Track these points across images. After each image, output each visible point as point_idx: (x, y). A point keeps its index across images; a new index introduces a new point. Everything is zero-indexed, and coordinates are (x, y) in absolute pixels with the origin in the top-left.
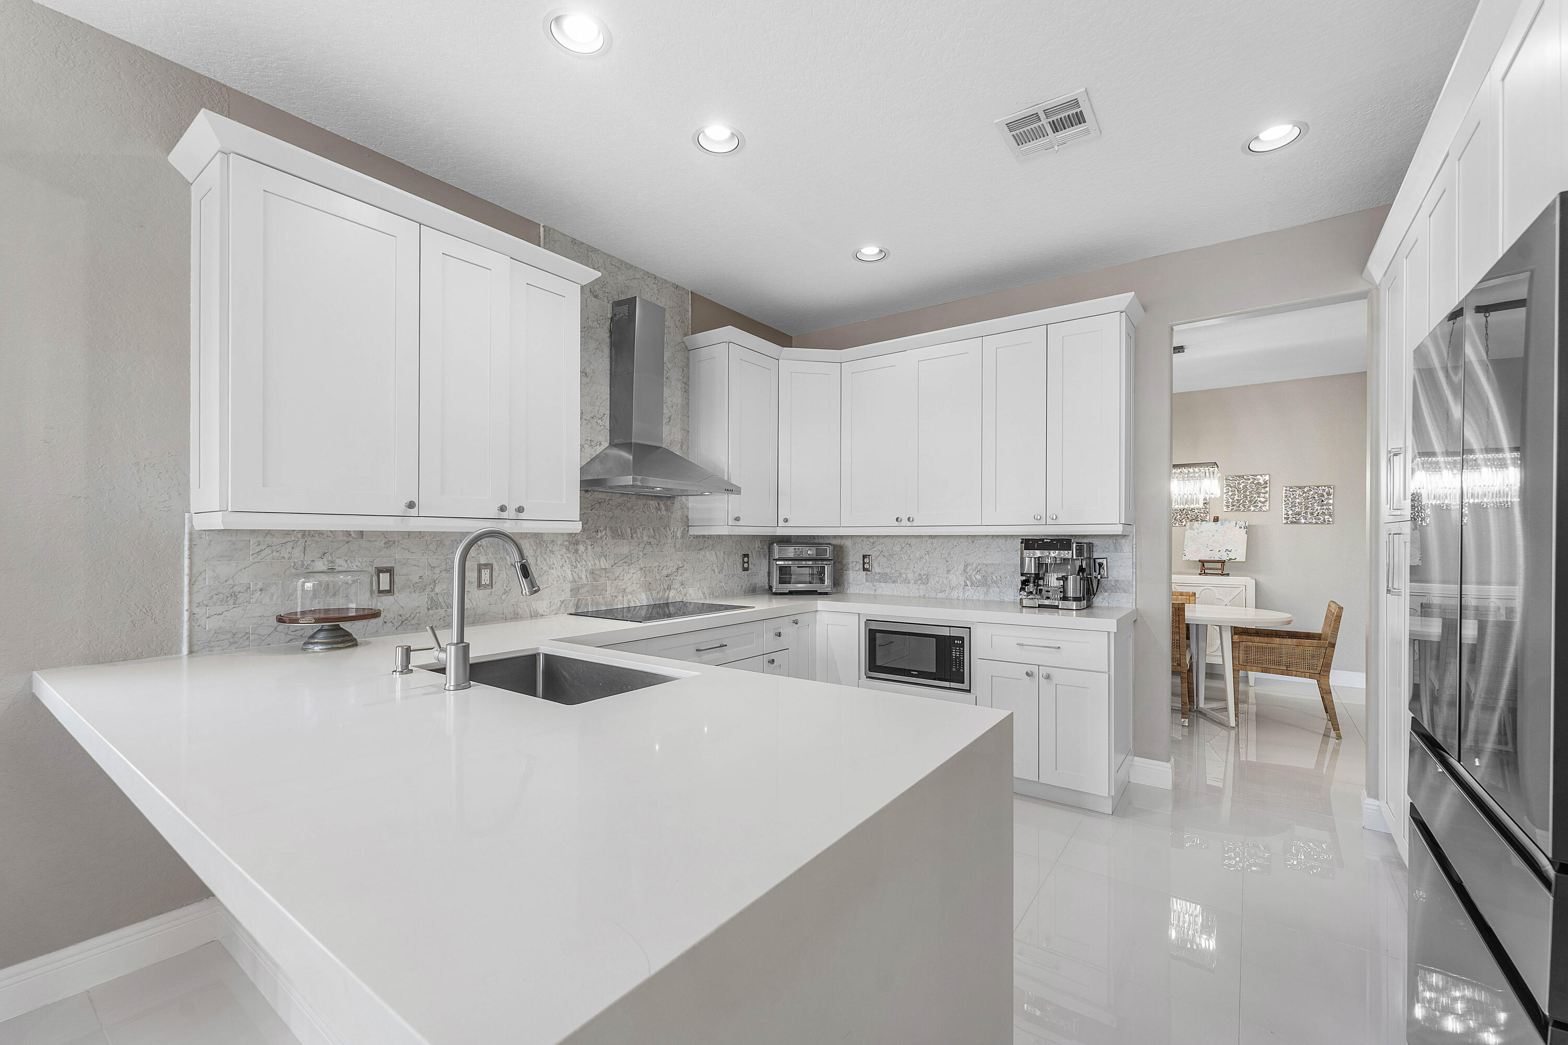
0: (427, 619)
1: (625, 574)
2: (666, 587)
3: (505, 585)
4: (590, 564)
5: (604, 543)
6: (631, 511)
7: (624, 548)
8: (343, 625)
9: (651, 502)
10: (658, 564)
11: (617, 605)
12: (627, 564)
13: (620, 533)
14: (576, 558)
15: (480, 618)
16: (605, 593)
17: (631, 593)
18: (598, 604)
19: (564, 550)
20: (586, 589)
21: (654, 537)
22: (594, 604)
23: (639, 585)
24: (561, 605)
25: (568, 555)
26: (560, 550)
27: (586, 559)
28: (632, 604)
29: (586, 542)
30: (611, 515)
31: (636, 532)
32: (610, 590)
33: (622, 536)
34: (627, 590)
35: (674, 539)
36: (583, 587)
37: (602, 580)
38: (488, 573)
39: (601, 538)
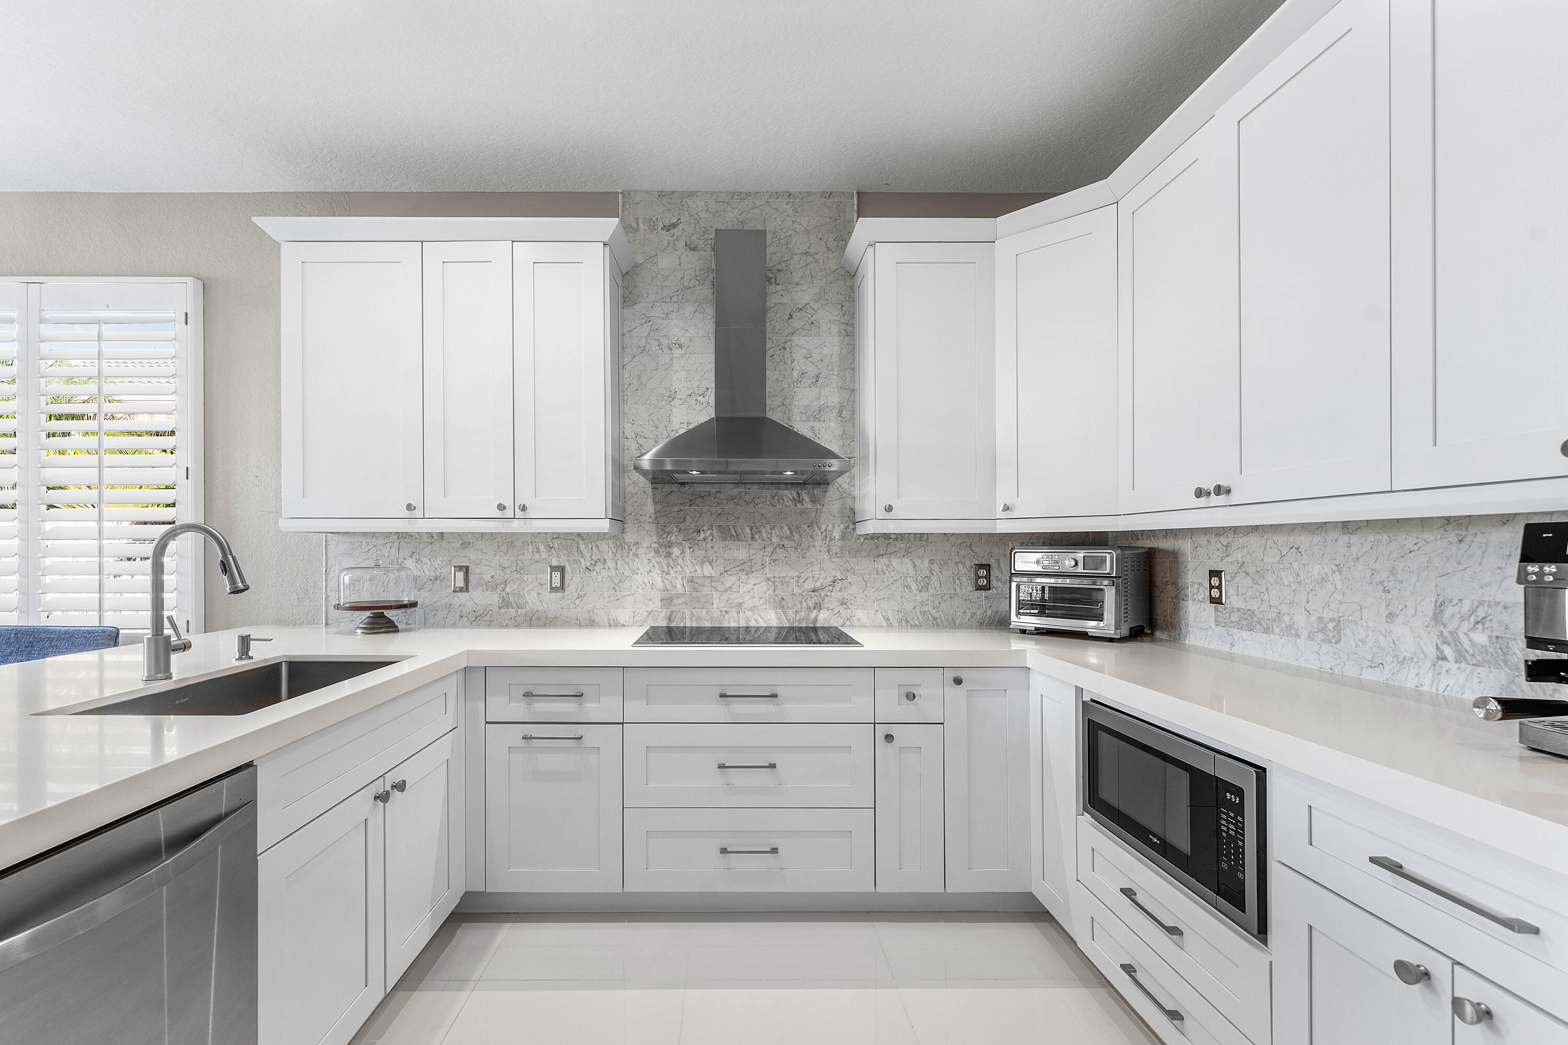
0: (498, 617)
1: (742, 585)
2: (812, 605)
3: (579, 589)
4: (687, 571)
5: (709, 546)
6: (751, 505)
7: (741, 553)
8: (388, 614)
9: (785, 492)
10: (797, 573)
11: (729, 622)
12: (744, 572)
13: (733, 533)
14: (668, 563)
15: (551, 622)
16: (711, 607)
17: (751, 610)
18: (699, 618)
19: (652, 554)
20: (682, 600)
21: (790, 538)
22: (693, 619)
23: (764, 600)
24: (647, 616)
25: (658, 559)
26: (646, 553)
27: (683, 565)
28: (753, 624)
29: (681, 544)
30: (720, 512)
31: (759, 532)
32: (718, 603)
33: (737, 537)
34: (744, 606)
35: (828, 540)
36: (678, 598)
37: (706, 590)
38: (559, 576)
39: (705, 539)
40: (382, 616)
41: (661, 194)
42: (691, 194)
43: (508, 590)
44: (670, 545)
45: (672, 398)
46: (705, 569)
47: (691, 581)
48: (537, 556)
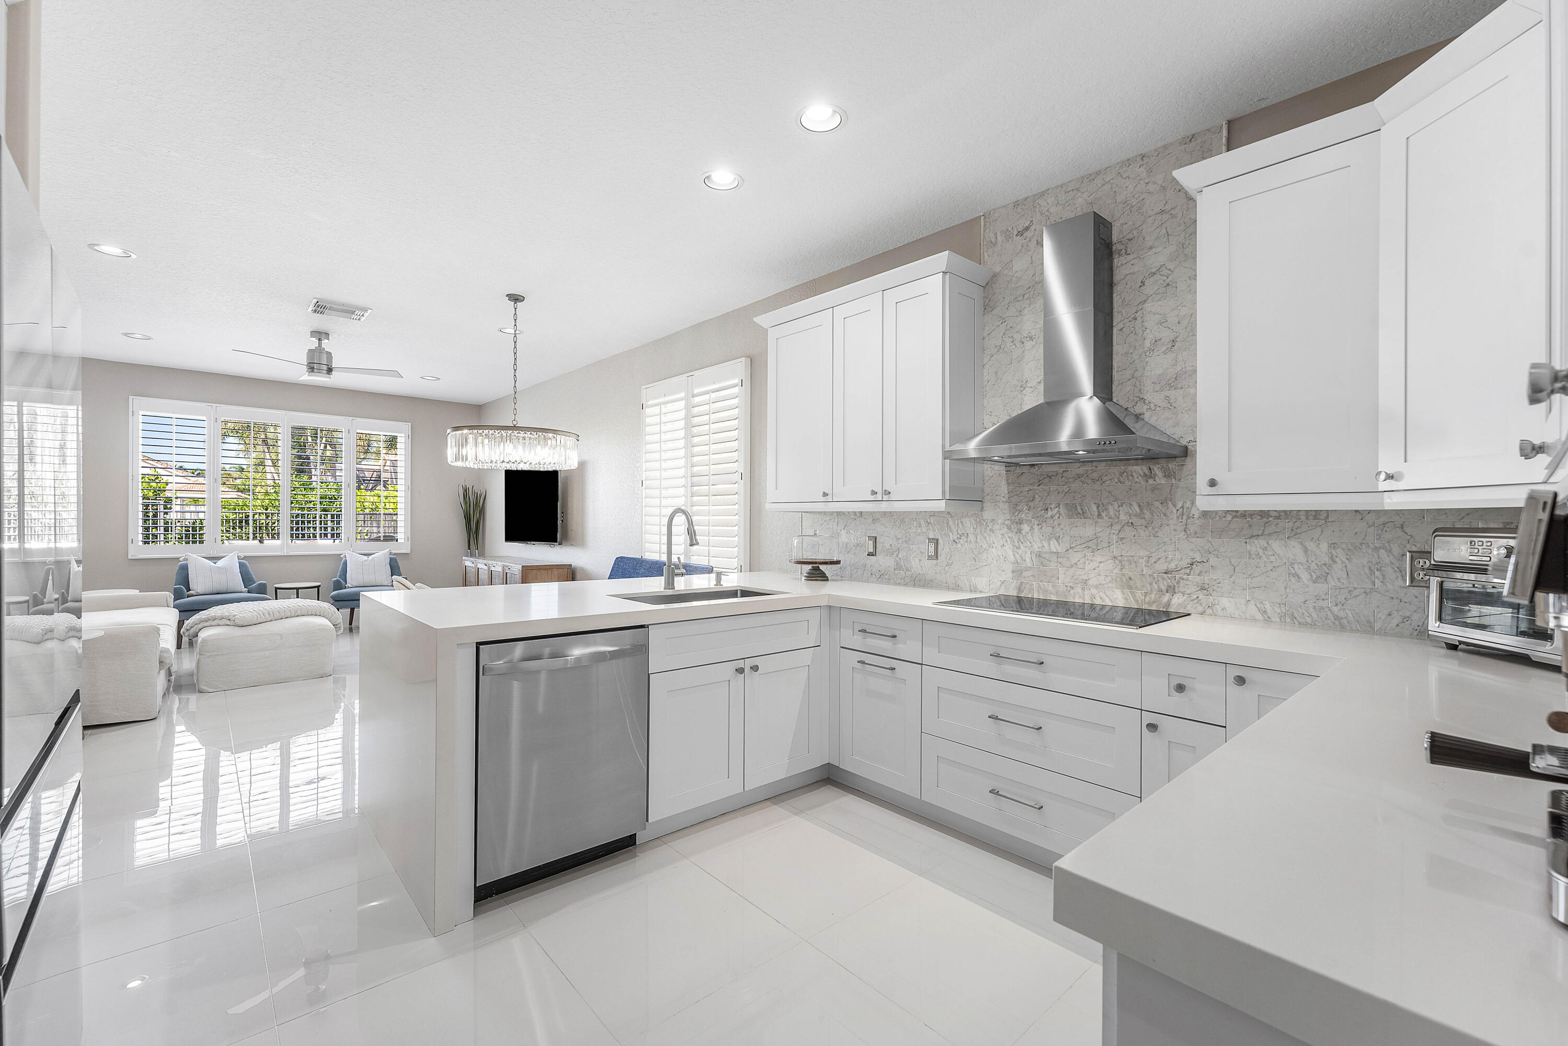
0: (894, 577)
1: (1087, 562)
2: (1164, 588)
3: (948, 559)
4: (1036, 546)
5: (1056, 523)
6: (1098, 483)
7: (1087, 530)
8: (822, 567)
9: (1135, 467)
10: (1147, 553)
11: (1074, 598)
12: (1090, 550)
13: (1080, 511)
14: (1019, 538)
15: (928, 583)
16: (1057, 581)
17: (1096, 587)
18: (1046, 591)
19: (1005, 530)
20: (1029, 573)
21: (1140, 515)
22: (1040, 591)
23: (1109, 578)
24: (1001, 585)
25: (1010, 535)
26: (1000, 529)
27: (1032, 541)
28: (1098, 601)
29: (1031, 521)
30: (1066, 490)
31: (1106, 509)
32: (1064, 577)
33: (1083, 515)
34: (1090, 582)
35: (1185, 517)
36: (1027, 571)
37: (1053, 565)
38: (933, 546)
39: (1052, 517)
40: (818, 568)
41: (1016, 204)
42: (1042, 194)
43: (900, 556)
44: (1020, 522)
45: (1023, 387)
46: (1052, 546)
47: (1039, 555)
48: (919, 530)
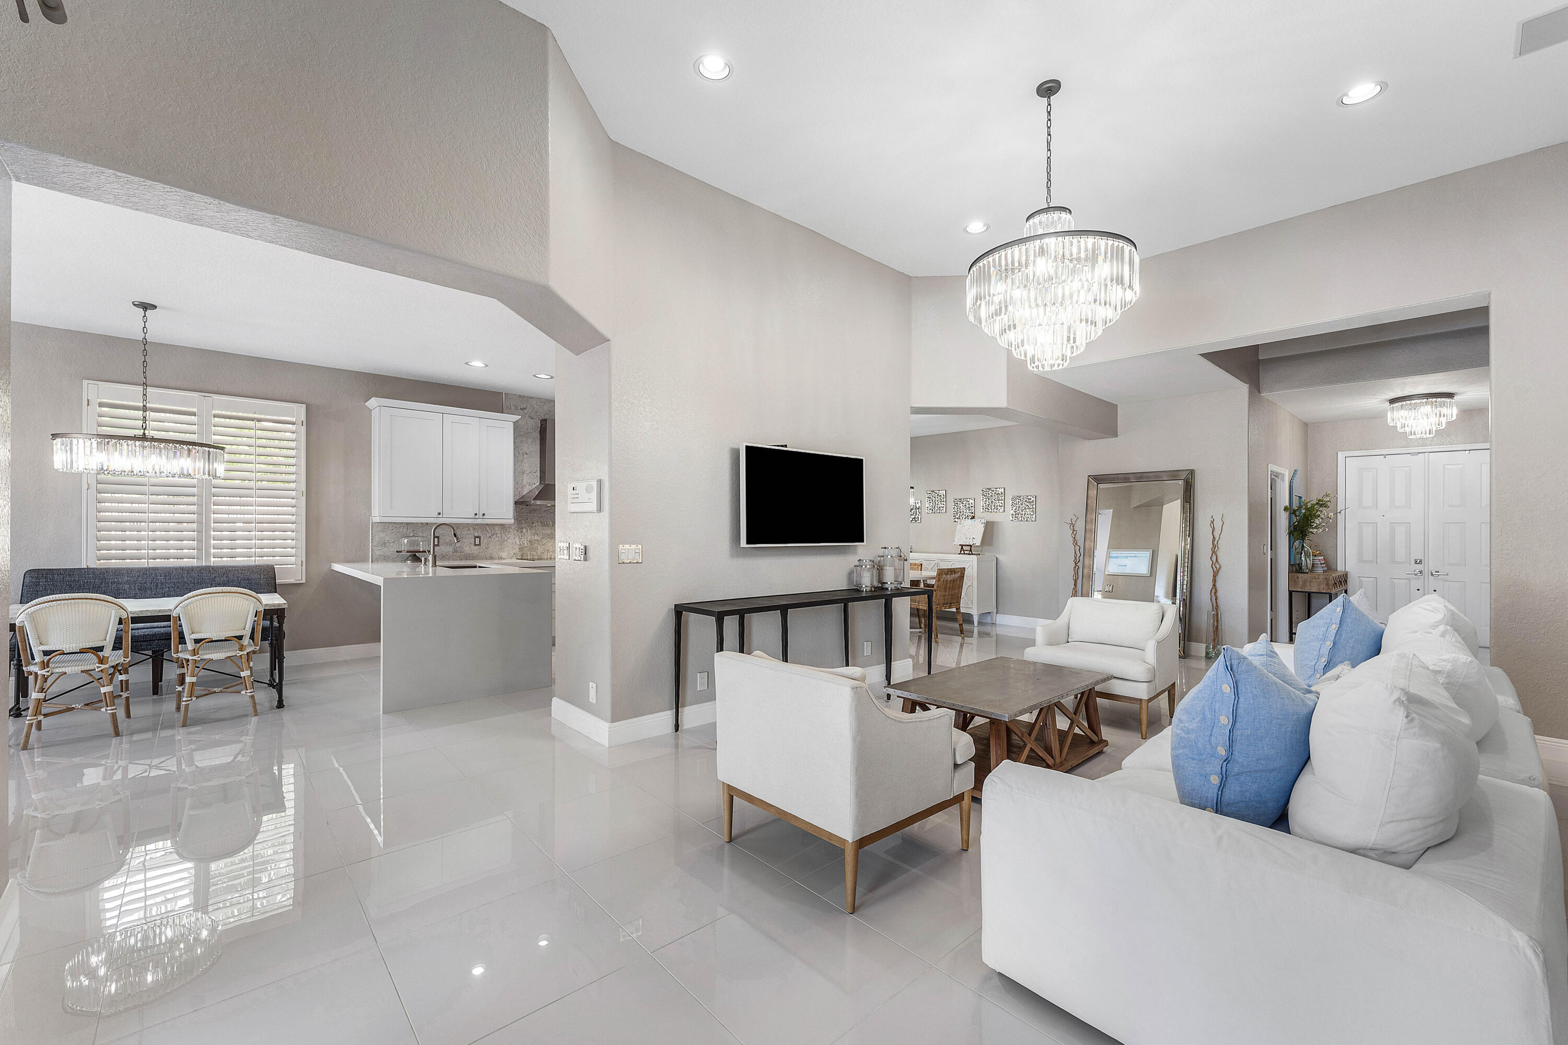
3: (486, 545)
8: (417, 555)
24: (514, 555)
38: (478, 540)
39: (535, 526)
40: (415, 554)
41: (520, 396)
42: (531, 398)
43: (456, 545)
44: (522, 528)
45: (523, 473)
46: (535, 537)
47: (530, 541)
48: (469, 532)
